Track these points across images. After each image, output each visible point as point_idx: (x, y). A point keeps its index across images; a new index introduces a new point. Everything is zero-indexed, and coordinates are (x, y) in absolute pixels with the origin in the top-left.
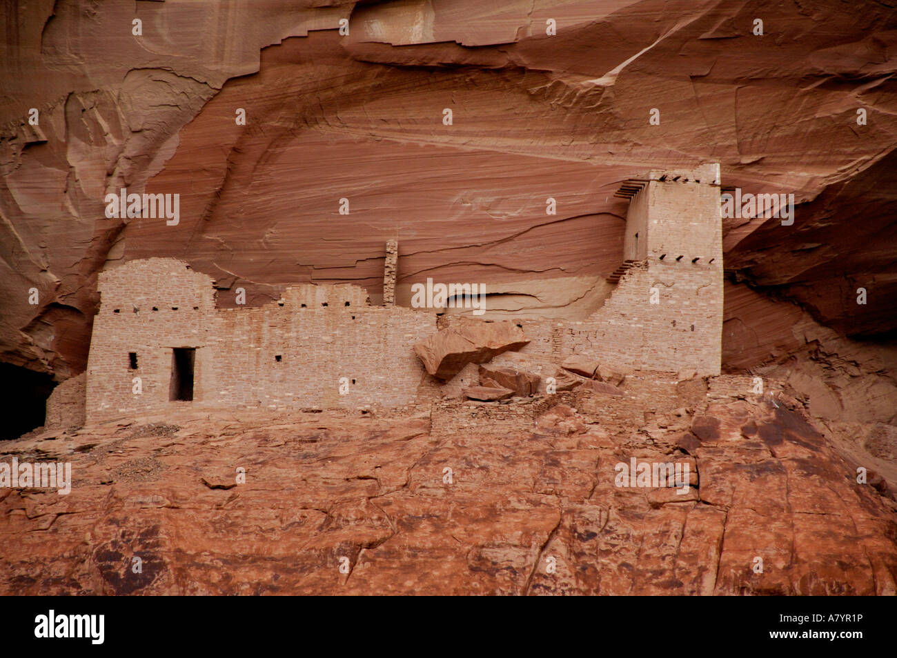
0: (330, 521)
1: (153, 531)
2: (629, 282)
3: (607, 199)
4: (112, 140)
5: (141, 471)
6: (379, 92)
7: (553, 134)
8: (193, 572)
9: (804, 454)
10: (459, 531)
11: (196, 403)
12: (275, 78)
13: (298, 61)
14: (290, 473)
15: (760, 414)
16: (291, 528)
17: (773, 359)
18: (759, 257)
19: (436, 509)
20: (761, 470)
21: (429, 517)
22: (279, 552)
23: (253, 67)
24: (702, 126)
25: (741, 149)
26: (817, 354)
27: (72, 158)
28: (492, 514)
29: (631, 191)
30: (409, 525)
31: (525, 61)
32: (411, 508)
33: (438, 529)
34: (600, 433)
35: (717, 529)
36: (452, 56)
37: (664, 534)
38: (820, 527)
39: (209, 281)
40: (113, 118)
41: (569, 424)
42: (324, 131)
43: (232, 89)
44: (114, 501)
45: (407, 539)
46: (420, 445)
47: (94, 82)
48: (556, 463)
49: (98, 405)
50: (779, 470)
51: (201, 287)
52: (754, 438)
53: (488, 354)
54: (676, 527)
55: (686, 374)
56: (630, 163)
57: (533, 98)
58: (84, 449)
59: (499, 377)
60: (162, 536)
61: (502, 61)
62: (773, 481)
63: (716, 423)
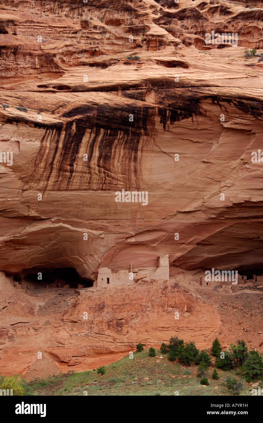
0: (124, 300)
1: (104, 302)
2: (158, 269)
3: (156, 258)
4: (99, 254)
5: (103, 294)
6: (129, 247)
7: (150, 251)
8: (109, 307)
9: (177, 290)
10: (138, 301)
11: (110, 284)
12: (117, 246)
13: (120, 244)
14: (120, 294)
15: (173, 285)
16: (120, 301)
17: (177, 274)
18: (175, 263)
19: (136, 299)
20: (172, 292)
21: (135, 299)
22: (118, 304)
23: (115, 245)
24: (167, 249)
25: (171, 251)
26: (183, 273)
27: (95, 256)
28: (142, 299)
29: (159, 258)
30: (133, 301)
31: (146, 243)
32: (133, 298)
33: (136, 301)
34: (155, 288)
35: (167, 300)
36: (137, 243)
37: (161, 300)
38: (179, 299)
39: (111, 270)
40: (99, 252)
41: (151, 287)
42: (123, 251)
43: (113, 248)
44: (100, 298)
45: (133, 302)
46: (134, 290)
47: (97, 248)
48: (149, 292)
49: (99, 284)
50: (174, 292)
51: (110, 271)
52: (172, 288)
53: (142, 278)
54: (163, 300)
55: (165, 280)
56: (159, 254)
57: (147, 247)
58: (97, 291)
59: (144, 281)
60: (105, 302)
61: (143, 243)
62: (174, 293)
63: (168, 286)
